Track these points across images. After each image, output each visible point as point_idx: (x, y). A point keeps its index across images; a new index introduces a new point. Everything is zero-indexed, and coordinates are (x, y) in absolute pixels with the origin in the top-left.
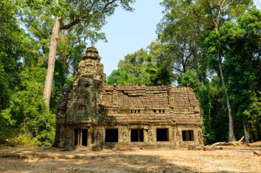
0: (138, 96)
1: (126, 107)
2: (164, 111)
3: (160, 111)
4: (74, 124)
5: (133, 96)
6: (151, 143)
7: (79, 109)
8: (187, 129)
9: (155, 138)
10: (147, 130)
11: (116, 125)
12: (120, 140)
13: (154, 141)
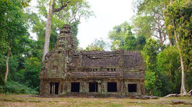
0: (97, 58)
1: (87, 66)
2: (115, 70)
3: (112, 69)
4: (49, 79)
5: (94, 59)
6: (103, 93)
7: (53, 69)
8: (132, 83)
9: (106, 90)
10: (100, 84)
11: (78, 80)
12: (81, 91)
13: (105, 92)
